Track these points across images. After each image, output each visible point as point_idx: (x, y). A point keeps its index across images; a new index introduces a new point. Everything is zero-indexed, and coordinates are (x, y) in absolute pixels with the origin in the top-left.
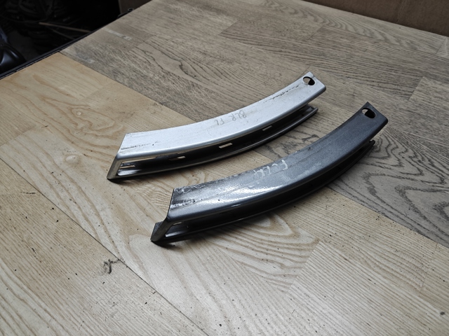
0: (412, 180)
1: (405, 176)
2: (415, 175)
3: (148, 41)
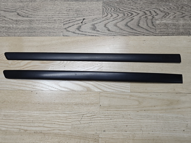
0: (117, 19)
1: (115, 19)
2: (117, 17)
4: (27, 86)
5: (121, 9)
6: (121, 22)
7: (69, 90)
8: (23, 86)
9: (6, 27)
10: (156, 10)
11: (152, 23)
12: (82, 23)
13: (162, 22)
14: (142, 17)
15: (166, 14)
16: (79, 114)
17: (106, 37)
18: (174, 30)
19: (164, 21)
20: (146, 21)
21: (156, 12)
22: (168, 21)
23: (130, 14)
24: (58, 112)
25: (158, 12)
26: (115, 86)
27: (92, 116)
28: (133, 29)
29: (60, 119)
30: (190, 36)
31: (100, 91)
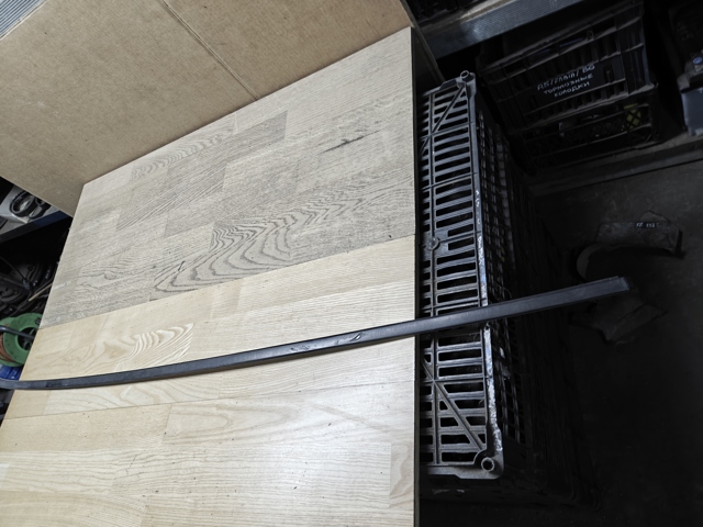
0: (230, 249)
1: (227, 249)
2: (231, 244)
3: (81, 274)
5: (240, 228)
6: (236, 253)
9: (87, 303)
10: (295, 214)
11: (285, 240)
12: (179, 270)
13: (303, 234)
14: (271, 234)
16: (130, 454)
18: (322, 246)
19: (306, 232)
20: (276, 239)
21: (293, 218)
22: (313, 229)
23: (251, 234)
25: (298, 215)
27: (147, 458)
28: (251, 262)
29: (103, 466)
30: (351, 253)
31: (173, 401)
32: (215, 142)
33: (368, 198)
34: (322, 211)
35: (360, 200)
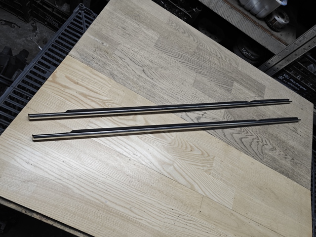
4: (127, 150)
6: (238, 135)
7: (171, 178)
8: (122, 149)
9: (125, 75)
10: (267, 141)
11: (262, 150)
12: (202, 115)
13: (269, 153)
14: (255, 140)
15: (273, 149)
16: (175, 211)
17: (221, 141)
18: (278, 166)
20: (257, 145)
21: (266, 142)
22: (274, 155)
23: (246, 132)
24: (153, 199)
25: (268, 143)
26: (219, 196)
27: (189, 220)
28: (245, 146)
29: (153, 208)
30: (289, 179)
31: (204, 195)
32: (228, 62)
33: (296, 160)
34: (278, 151)
35: (293, 159)
